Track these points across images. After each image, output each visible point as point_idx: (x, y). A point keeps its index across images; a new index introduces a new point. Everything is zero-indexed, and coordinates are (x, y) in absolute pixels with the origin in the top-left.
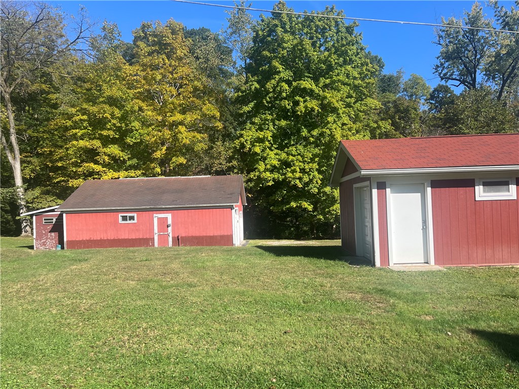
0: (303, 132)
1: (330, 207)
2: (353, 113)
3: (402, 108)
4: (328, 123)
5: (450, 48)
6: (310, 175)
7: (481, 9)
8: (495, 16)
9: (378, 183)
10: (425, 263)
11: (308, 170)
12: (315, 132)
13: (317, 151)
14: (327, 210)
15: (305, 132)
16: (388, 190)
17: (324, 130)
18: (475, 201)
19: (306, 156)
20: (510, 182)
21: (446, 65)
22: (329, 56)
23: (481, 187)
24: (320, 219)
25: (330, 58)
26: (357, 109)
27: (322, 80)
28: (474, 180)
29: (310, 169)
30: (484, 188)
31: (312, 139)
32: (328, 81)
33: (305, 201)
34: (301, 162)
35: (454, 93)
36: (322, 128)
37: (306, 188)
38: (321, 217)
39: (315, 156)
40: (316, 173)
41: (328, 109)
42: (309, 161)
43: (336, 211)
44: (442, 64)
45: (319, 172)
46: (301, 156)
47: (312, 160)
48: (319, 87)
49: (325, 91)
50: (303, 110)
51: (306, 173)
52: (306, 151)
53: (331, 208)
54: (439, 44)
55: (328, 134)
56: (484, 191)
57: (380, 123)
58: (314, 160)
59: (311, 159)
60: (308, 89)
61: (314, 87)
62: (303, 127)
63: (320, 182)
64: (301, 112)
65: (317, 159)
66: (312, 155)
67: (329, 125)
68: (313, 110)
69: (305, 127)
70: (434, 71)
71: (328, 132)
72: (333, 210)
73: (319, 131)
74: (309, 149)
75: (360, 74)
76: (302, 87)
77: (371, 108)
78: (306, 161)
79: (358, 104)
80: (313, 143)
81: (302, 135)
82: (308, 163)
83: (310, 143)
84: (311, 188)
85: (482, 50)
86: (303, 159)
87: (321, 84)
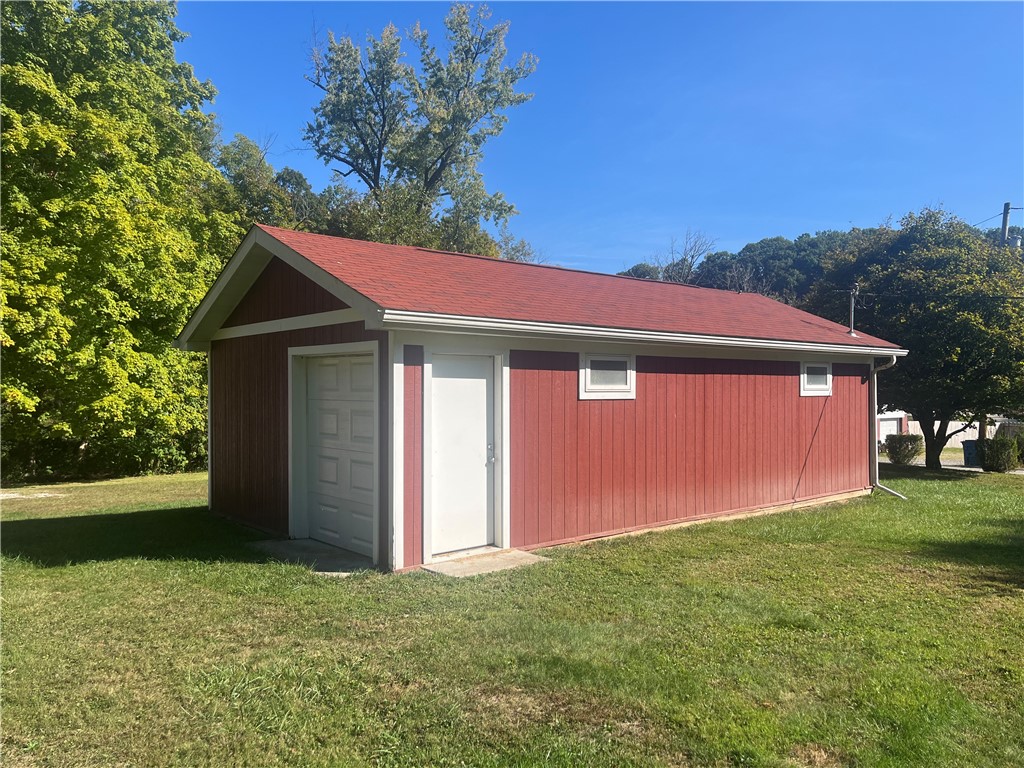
0: (16, 199)
1: (93, 400)
2: (155, 179)
3: (255, 193)
4: (94, 188)
5: (344, 97)
6: (39, 315)
7: (398, 41)
8: (422, 61)
9: (407, 348)
10: (488, 545)
11: (35, 302)
12: (55, 206)
13: (58, 253)
14: (82, 408)
15: (21, 203)
16: (428, 367)
17: (83, 204)
18: (578, 399)
19: (28, 265)
20: (628, 366)
21: (328, 128)
22: (101, 26)
23: (588, 370)
24: (63, 432)
25: (102, 32)
26: (167, 173)
27: (78, 81)
28: (577, 354)
29: (40, 300)
30: (592, 375)
31: (45, 223)
32: (94, 86)
33: (14, 383)
34: (13, 278)
35: (311, 190)
36: (76, 199)
37: (22, 350)
38: (66, 427)
39: (54, 267)
40: (55, 312)
41: (92, 155)
42: (37, 277)
43: (109, 411)
44: (320, 126)
45: (66, 309)
46: (12, 263)
47: (46, 278)
48: (68, 94)
49: (85, 109)
50: (25, 143)
51: (27, 308)
52: (28, 251)
53: (96, 405)
54: (317, 84)
55: (94, 218)
56: (593, 382)
57: (217, 215)
58: (53, 277)
59: (42, 273)
60: (38, 92)
61: (53, 90)
62: (16, 189)
63: (66, 337)
64: (18, 146)
65: (60, 276)
66: (46, 264)
67: (96, 196)
68: (51, 146)
69: (23, 189)
70: (305, 134)
71: (93, 210)
72: (102, 409)
73: (67, 204)
74: (35, 247)
75: (172, 92)
76: (22, 82)
77: (199, 178)
78: (25, 278)
79: (166, 162)
80: (49, 232)
81: (15, 208)
82: (35, 283)
83: (40, 233)
84: (37, 351)
85: (394, 117)
86: (17, 271)
87: (75, 90)
